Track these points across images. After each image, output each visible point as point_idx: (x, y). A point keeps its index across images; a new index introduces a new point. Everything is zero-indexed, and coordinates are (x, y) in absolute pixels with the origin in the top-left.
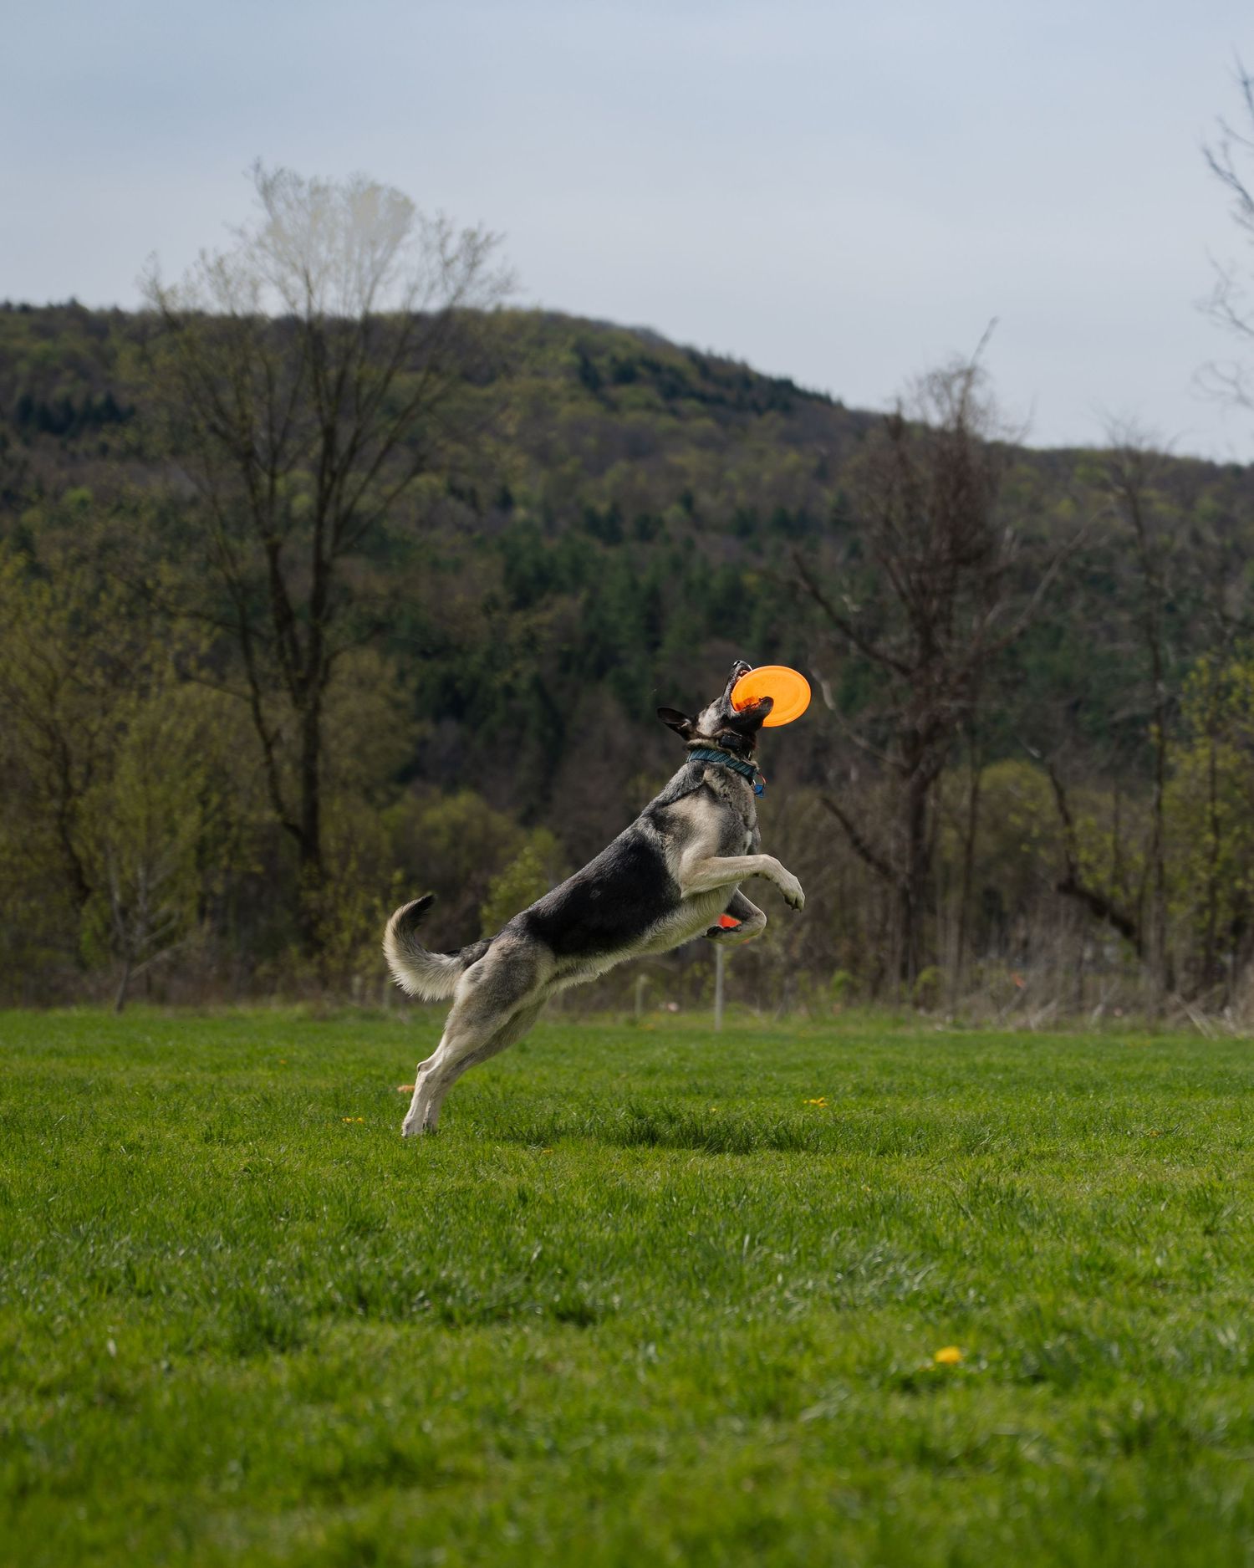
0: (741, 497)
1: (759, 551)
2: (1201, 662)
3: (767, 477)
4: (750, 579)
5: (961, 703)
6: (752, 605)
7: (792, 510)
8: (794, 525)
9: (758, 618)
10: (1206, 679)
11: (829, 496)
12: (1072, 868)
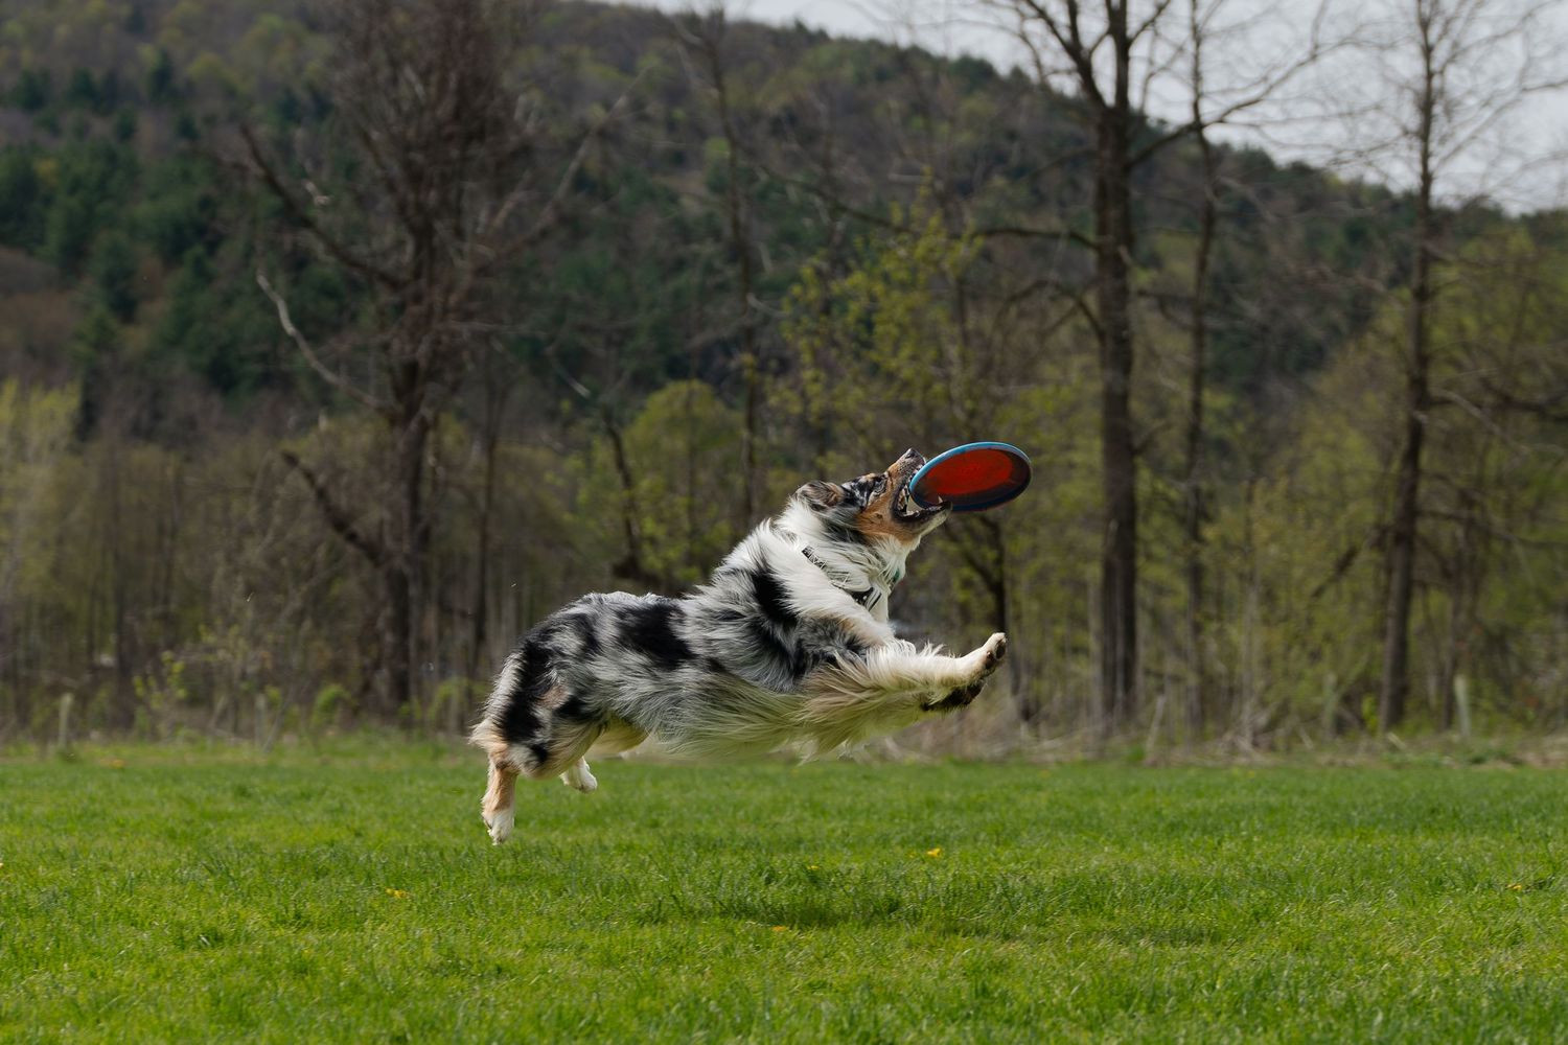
0: (27, 57)
1: (54, 129)
2: (807, 271)
3: (62, 31)
4: (45, 167)
5: (477, 325)
6: (48, 201)
7: (98, 75)
8: (99, 94)
9: (56, 217)
10: (813, 293)
11: (148, 54)
12: (634, 544)
